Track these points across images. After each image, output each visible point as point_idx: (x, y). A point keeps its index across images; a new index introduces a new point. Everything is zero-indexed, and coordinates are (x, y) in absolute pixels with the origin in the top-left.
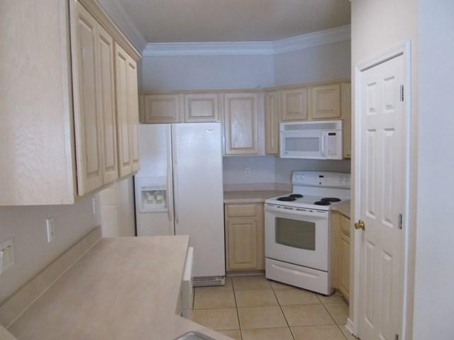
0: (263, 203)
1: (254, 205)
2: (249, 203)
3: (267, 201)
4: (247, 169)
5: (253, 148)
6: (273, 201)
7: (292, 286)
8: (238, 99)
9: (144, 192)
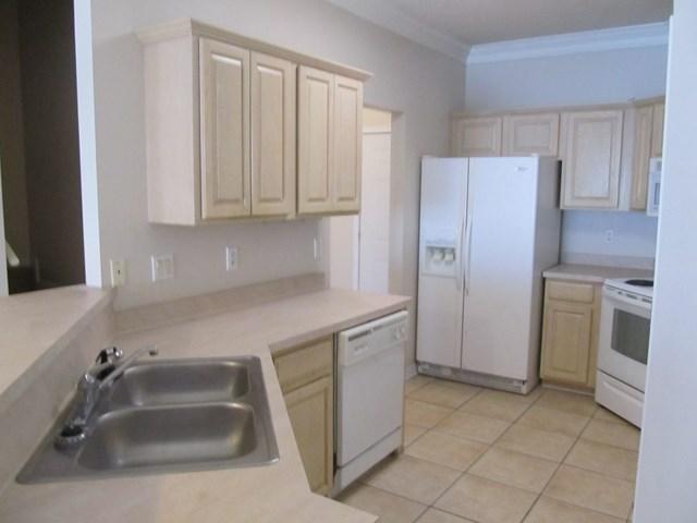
0: (602, 284)
1: (589, 286)
2: (580, 282)
3: (608, 282)
4: (609, 231)
5: (607, 199)
6: (620, 284)
7: (626, 421)
8: (591, 120)
9: (432, 250)
